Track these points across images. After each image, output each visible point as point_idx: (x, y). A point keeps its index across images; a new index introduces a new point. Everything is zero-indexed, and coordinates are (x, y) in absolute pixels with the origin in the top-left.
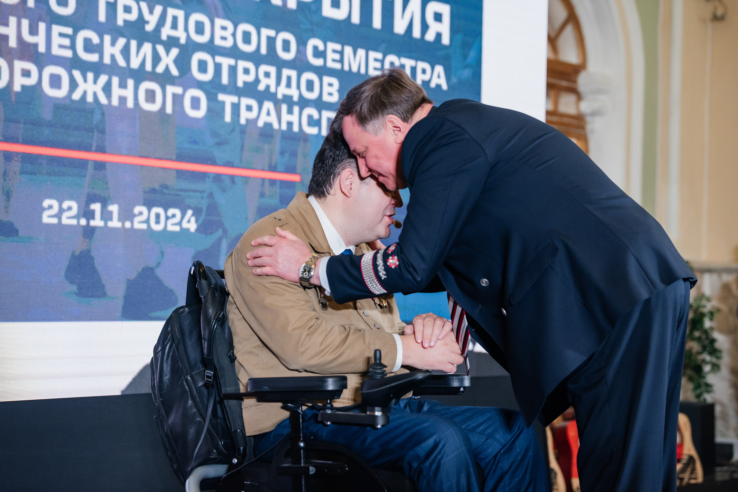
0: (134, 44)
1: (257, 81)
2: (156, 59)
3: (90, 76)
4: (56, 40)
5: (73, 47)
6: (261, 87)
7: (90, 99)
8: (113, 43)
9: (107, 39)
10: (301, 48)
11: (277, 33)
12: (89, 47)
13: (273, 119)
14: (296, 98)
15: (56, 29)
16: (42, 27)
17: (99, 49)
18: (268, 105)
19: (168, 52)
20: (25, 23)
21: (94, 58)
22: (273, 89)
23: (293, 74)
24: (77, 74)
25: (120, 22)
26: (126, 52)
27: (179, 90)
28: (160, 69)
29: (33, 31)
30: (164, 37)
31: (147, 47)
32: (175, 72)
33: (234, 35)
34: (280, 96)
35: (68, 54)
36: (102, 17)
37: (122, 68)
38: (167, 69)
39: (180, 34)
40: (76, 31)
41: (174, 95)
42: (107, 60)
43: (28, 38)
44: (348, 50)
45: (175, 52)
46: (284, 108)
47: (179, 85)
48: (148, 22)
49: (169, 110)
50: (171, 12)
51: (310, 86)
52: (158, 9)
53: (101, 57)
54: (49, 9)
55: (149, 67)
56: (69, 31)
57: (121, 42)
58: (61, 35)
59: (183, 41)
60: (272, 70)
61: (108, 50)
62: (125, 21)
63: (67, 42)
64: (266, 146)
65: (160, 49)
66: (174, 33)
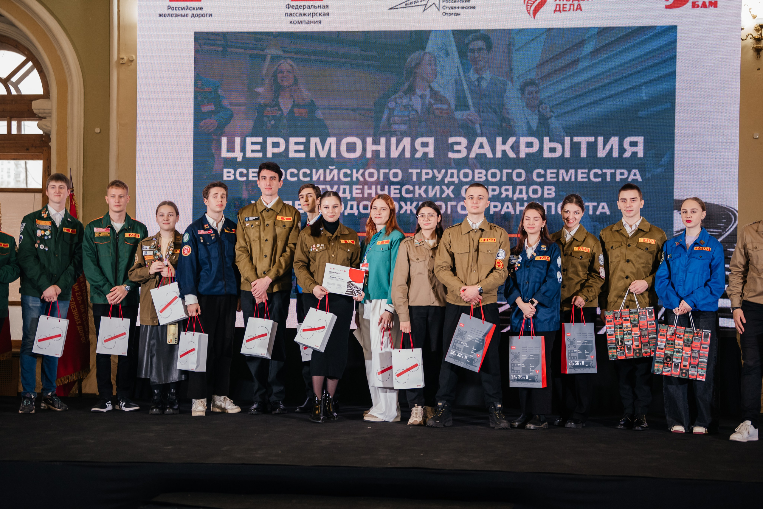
0: (430, 187)
1: (501, 193)
2: (442, 192)
3: (409, 203)
4: (393, 191)
5: (400, 193)
6: (503, 196)
7: (408, 212)
8: (420, 189)
9: (417, 187)
10: (529, 175)
11: (513, 171)
12: (408, 191)
13: (511, 210)
14: (525, 199)
15: (392, 187)
16: (386, 187)
17: (413, 192)
18: (506, 204)
19: (448, 188)
20: (379, 187)
21: (411, 196)
22: (510, 196)
23: (524, 188)
24: (402, 203)
25: (423, 179)
26: (426, 192)
27: (455, 203)
28: (444, 196)
29: (382, 189)
30: (446, 182)
31: (437, 188)
32: (452, 195)
33: (486, 175)
34: (515, 199)
35: (399, 196)
36: (414, 179)
37: (425, 198)
38: (448, 194)
39: (456, 180)
40: (402, 187)
41: (452, 206)
42: (417, 195)
43: (380, 192)
44: (562, 171)
45: (452, 187)
46: (518, 204)
47: (454, 201)
48: (438, 177)
49: (449, 212)
50: (450, 171)
51: (535, 192)
52: (443, 171)
53: (414, 195)
54: (389, 179)
55: (438, 195)
56: (399, 187)
57: (424, 187)
58: (395, 189)
59: (456, 182)
60: (510, 188)
61: (417, 192)
62: (426, 179)
63: (398, 191)
64: (506, 223)
65: (444, 187)
66: (452, 180)
